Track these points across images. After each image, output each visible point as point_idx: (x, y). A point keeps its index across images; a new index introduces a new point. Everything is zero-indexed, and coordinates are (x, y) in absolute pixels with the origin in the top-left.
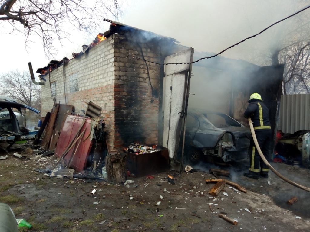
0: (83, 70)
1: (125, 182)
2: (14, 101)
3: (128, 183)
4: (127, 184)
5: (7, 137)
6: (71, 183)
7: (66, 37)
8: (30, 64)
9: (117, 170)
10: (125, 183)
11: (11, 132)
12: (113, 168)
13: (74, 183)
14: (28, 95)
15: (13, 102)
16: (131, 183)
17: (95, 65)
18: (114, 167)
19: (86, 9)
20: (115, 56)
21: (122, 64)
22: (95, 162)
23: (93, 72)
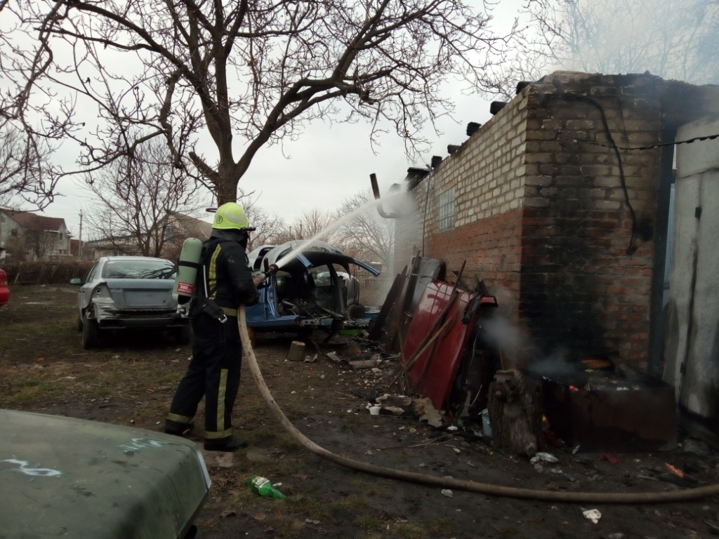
0: (465, 179)
1: (534, 456)
2: (337, 252)
3: (540, 460)
4: (536, 463)
5: (320, 321)
6: (409, 431)
7: (447, 113)
8: (373, 177)
9: (513, 420)
10: (534, 460)
11: (329, 311)
12: (502, 413)
13: (415, 433)
14: (387, 241)
15: (334, 252)
16: (548, 462)
17: (487, 166)
18: (506, 411)
19: (491, 42)
20: (527, 140)
21: (543, 158)
22: (469, 393)
23: (481, 182)
